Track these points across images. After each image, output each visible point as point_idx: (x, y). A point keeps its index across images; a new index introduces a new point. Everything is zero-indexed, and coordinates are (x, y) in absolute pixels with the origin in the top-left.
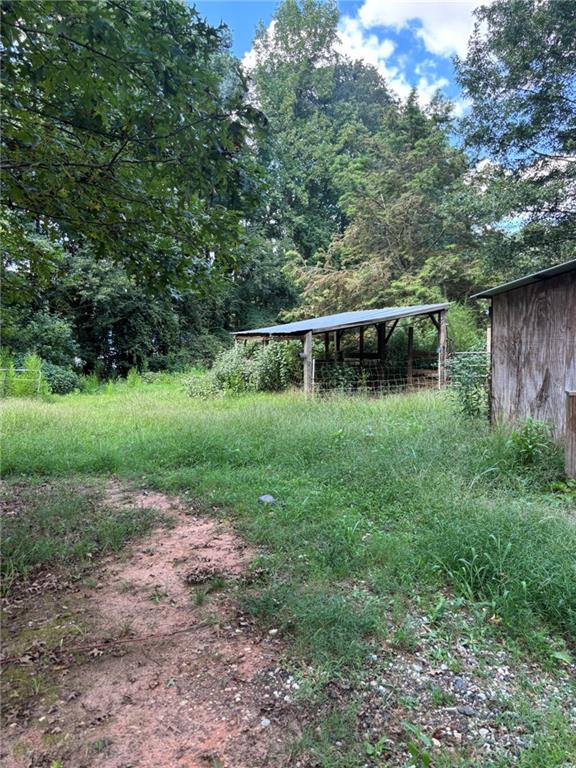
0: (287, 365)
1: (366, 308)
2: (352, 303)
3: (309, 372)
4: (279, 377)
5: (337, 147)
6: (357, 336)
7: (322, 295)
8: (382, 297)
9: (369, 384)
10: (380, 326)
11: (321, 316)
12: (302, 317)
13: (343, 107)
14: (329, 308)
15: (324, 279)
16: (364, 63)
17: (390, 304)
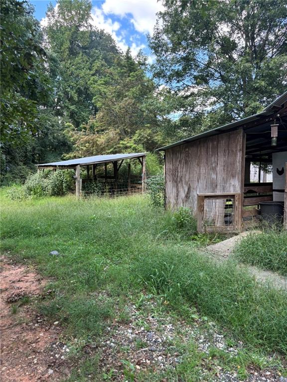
0: (67, 182)
1: (108, 154)
2: (100, 151)
3: (78, 185)
4: (63, 188)
5: (92, 72)
6: (104, 167)
7: (85, 146)
8: (115, 148)
9: (109, 192)
10: (115, 163)
11: (85, 157)
12: (75, 157)
13: (95, 52)
14: (89, 153)
15: (86, 138)
16: (105, 32)
17: (120, 152)
